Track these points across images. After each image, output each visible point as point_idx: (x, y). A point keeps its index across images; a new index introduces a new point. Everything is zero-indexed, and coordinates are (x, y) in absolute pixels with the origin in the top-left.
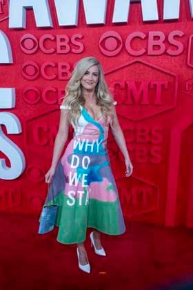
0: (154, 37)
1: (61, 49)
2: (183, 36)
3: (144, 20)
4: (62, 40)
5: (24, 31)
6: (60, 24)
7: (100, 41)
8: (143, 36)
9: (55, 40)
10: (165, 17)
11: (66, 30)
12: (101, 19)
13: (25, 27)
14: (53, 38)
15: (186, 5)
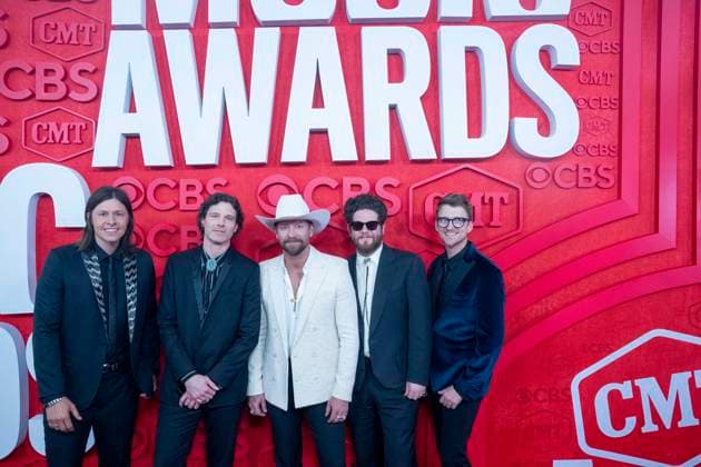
0: (352, 186)
1: (187, 203)
2: (399, 186)
3: (335, 158)
4: (190, 187)
5: (119, 172)
6: (189, 161)
7: (260, 190)
8: (334, 184)
9: (177, 186)
10: (369, 157)
11: (197, 171)
12: (261, 156)
13: (121, 166)
14: (173, 184)
15: (398, 142)
